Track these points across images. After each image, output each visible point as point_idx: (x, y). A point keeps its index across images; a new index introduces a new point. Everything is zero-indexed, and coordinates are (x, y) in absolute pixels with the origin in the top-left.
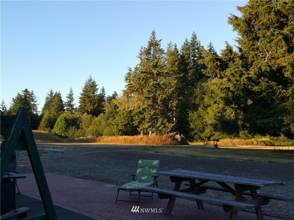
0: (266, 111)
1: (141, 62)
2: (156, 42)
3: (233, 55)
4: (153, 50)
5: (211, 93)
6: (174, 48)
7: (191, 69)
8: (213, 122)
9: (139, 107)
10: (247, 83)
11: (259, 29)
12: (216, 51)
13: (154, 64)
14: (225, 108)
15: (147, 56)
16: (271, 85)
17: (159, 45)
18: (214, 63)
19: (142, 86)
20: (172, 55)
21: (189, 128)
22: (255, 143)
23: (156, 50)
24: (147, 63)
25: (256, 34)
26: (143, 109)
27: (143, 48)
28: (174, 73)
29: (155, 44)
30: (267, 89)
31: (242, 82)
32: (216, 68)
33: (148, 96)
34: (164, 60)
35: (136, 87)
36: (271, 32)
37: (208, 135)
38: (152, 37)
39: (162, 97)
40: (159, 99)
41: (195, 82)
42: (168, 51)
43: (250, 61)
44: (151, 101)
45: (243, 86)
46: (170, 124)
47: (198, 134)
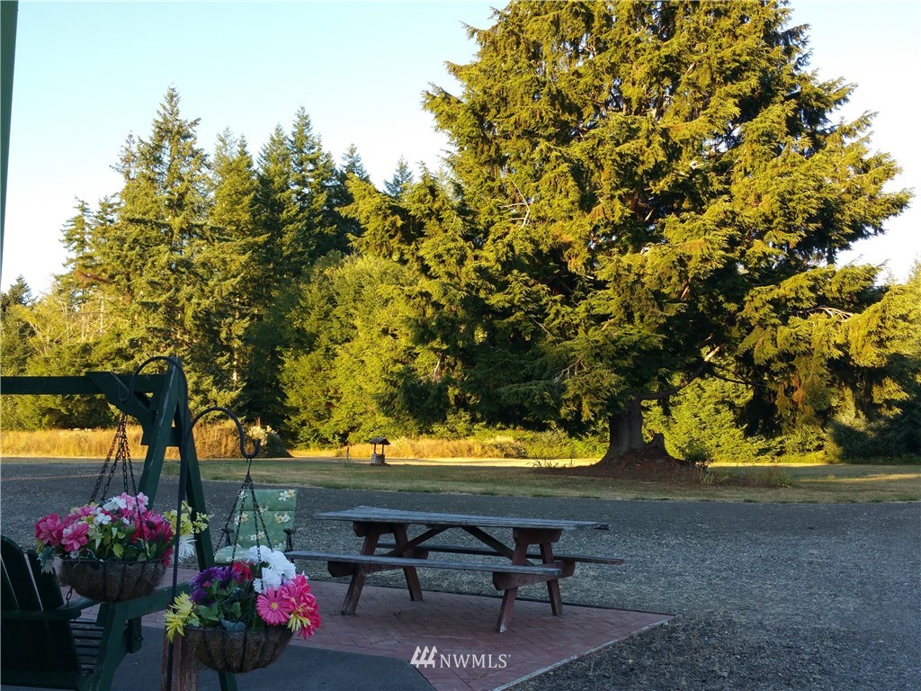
0: (522, 362)
1: (127, 188)
2: (180, 126)
3: (440, 203)
4: (168, 152)
5: (354, 301)
6: (239, 149)
7: (291, 221)
8: (378, 389)
9: (119, 335)
10: (477, 284)
11: (506, 136)
12: (368, 173)
13: (172, 197)
14: (415, 351)
15: (148, 167)
16: (535, 293)
17: (189, 136)
18: (385, 218)
19: (129, 265)
20: (231, 171)
21: (282, 405)
22: (477, 449)
23: (179, 152)
24: (147, 190)
25: (498, 149)
26: (132, 341)
27: (137, 141)
28: (237, 230)
29: (178, 133)
30: (526, 303)
31: (463, 280)
32: (390, 235)
33: (150, 300)
34: (206, 187)
35: (110, 267)
36: (542, 150)
37: (343, 427)
38: (168, 107)
39: (199, 304)
40: (189, 312)
41: (305, 263)
42: (220, 158)
43: (482, 222)
44: (161, 316)
45: (466, 291)
46: (222, 393)
47: (310, 426)
